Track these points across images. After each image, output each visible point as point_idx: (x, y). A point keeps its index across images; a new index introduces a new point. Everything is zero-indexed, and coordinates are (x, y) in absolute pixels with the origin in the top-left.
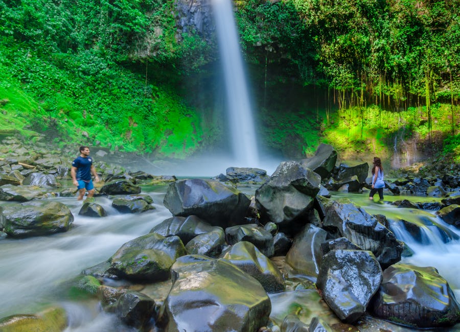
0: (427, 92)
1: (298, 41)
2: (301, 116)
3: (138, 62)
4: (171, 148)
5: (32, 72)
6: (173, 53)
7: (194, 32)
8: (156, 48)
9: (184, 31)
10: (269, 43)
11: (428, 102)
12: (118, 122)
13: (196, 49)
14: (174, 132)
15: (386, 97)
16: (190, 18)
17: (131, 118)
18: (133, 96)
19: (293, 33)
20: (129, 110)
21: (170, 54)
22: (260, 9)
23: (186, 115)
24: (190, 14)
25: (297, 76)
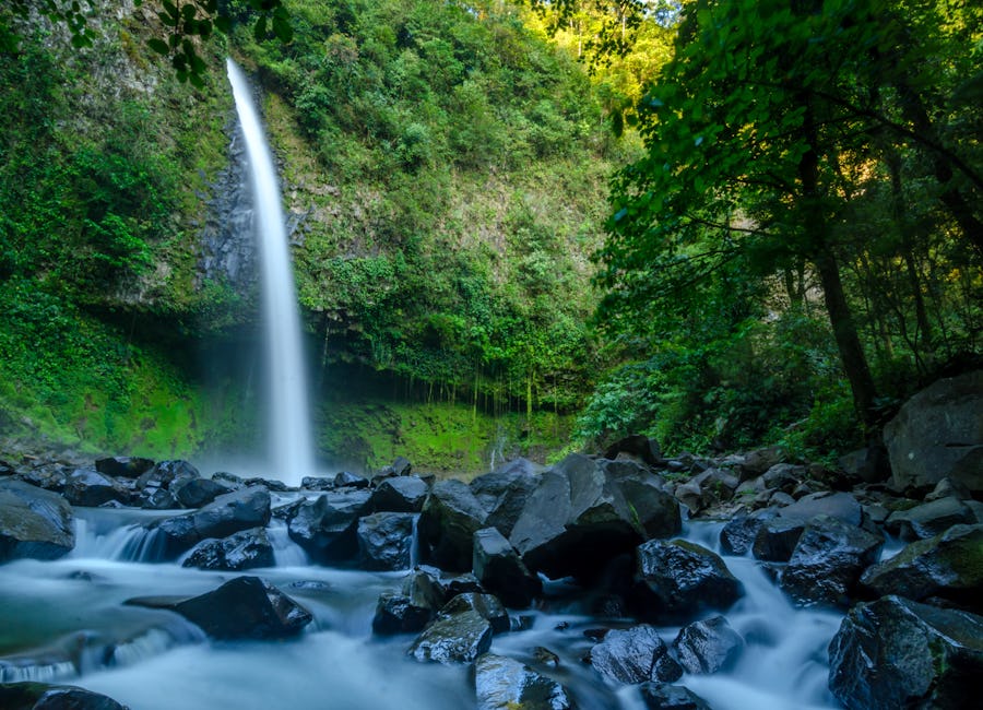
0: (529, 396)
1: (375, 312)
2: (368, 412)
3: (120, 309)
4: (150, 449)
6: (184, 304)
7: (224, 280)
8: (155, 293)
9: (208, 276)
10: (333, 309)
11: (529, 409)
12: (67, 402)
13: (223, 303)
14: (156, 423)
15: (483, 395)
16: (219, 260)
17: (89, 397)
18: (98, 362)
19: (369, 300)
20: (88, 383)
21: (179, 306)
22: (327, 264)
23: (182, 396)
24: (221, 255)
25: (369, 355)
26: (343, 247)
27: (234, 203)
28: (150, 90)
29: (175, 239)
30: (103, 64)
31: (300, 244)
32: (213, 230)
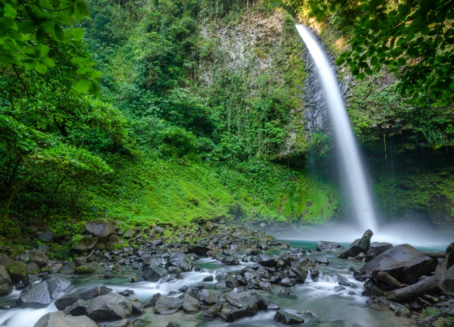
1: (417, 113)
3: (283, 158)
6: (305, 148)
7: (317, 131)
8: (293, 147)
10: (384, 122)
12: (274, 200)
13: (321, 141)
14: (313, 203)
16: (313, 122)
17: (281, 196)
18: (282, 181)
19: (407, 107)
20: (280, 191)
21: (303, 150)
22: (369, 99)
23: (323, 189)
24: (314, 119)
26: (378, 84)
27: (314, 92)
28: (270, 64)
29: (294, 121)
30: (252, 66)
31: (351, 95)
32: (308, 109)
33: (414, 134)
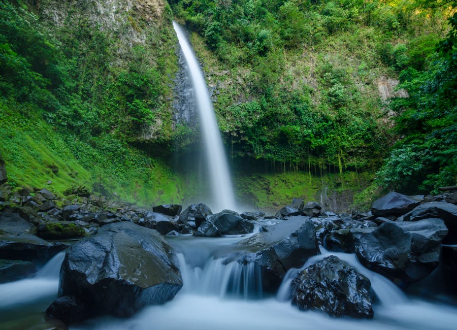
0: (340, 163)
1: (253, 129)
2: (253, 180)
3: (144, 142)
5: (80, 151)
6: (169, 137)
7: (184, 123)
8: (157, 133)
9: (178, 122)
10: (234, 130)
11: (341, 171)
12: (129, 185)
13: (185, 134)
14: (164, 192)
15: (313, 166)
16: (182, 114)
17: (137, 182)
18: (138, 167)
19: (250, 124)
20: (136, 176)
21: (167, 138)
22: (228, 109)
23: (172, 179)
24: (182, 111)
25: (252, 152)
26: (235, 99)
27: (184, 87)
28: (143, 41)
29: (162, 107)
30: (123, 34)
31: (215, 101)
32: (177, 101)
33: (246, 145)
